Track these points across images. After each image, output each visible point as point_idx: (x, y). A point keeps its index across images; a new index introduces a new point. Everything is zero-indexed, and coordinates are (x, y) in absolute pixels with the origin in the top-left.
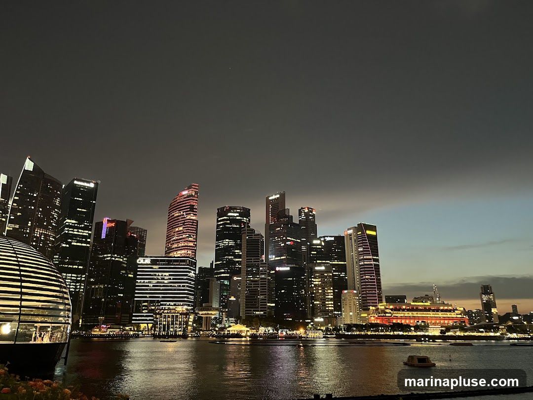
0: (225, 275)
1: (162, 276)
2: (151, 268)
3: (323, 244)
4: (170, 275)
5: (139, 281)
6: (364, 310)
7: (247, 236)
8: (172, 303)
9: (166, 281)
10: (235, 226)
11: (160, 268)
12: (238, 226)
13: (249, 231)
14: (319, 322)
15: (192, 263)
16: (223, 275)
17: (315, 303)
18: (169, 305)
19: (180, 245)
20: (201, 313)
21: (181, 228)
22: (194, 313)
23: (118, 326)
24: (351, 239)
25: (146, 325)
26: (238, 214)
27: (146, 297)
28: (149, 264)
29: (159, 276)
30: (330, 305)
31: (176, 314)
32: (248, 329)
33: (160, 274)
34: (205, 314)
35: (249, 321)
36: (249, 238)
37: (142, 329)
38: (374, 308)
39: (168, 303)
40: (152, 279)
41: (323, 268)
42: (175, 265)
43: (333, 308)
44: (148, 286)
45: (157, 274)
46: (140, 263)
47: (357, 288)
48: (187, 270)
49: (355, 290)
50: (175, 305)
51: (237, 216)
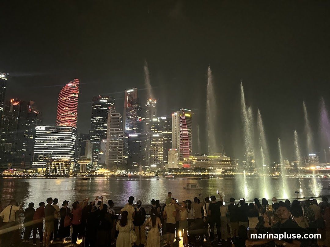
0: (97, 139)
1: (53, 138)
2: (46, 133)
3: (159, 121)
4: (58, 138)
5: (37, 141)
6: (181, 160)
7: (111, 114)
8: (60, 156)
9: (55, 142)
10: (105, 108)
11: (51, 133)
12: (106, 108)
13: (112, 112)
14: (153, 167)
15: (73, 131)
16: (96, 139)
17: (152, 156)
18: (58, 156)
19: (66, 119)
20: (79, 161)
21: (67, 108)
22: (75, 161)
23: (22, 170)
24: (176, 118)
25: (42, 169)
26: (106, 101)
27: (42, 151)
28: (44, 131)
29: (51, 138)
30: (161, 158)
31: (62, 162)
32: (109, 171)
33: (52, 137)
34: (82, 162)
35: (110, 167)
36: (112, 116)
37: (39, 171)
38: (186, 159)
39: (57, 155)
40: (46, 140)
41: (158, 135)
42: (62, 131)
43: (162, 159)
44: (43, 144)
45: (50, 137)
46: (37, 129)
47: (177, 148)
48: (70, 135)
49: (176, 148)
50: (62, 156)
51: (106, 102)
